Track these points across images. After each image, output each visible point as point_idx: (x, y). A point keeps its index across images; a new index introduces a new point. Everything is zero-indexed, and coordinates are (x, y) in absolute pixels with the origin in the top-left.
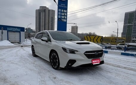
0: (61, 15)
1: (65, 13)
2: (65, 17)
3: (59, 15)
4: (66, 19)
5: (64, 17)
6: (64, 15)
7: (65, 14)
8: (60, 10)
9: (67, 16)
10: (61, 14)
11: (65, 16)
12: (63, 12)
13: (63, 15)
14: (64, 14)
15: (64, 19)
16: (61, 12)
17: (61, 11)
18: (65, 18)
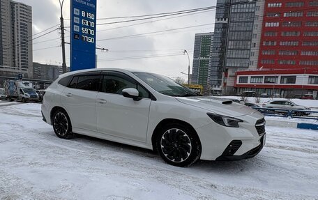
0: (80, 25)
1: (91, 20)
2: (91, 31)
3: (76, 24)
4: (94, 36)
5: (89, 31)
6: (89, 27)
7: (92, 23)
8: (77, 11)
9: (95, 29)
10: (81, 21)
11: (92, 28)
12: (86, 18)
13: (85, 27)
14: (89, 24)
15: (89, 35)
16: (81, 17)
17: (81, 13)
18: (91, 33)
